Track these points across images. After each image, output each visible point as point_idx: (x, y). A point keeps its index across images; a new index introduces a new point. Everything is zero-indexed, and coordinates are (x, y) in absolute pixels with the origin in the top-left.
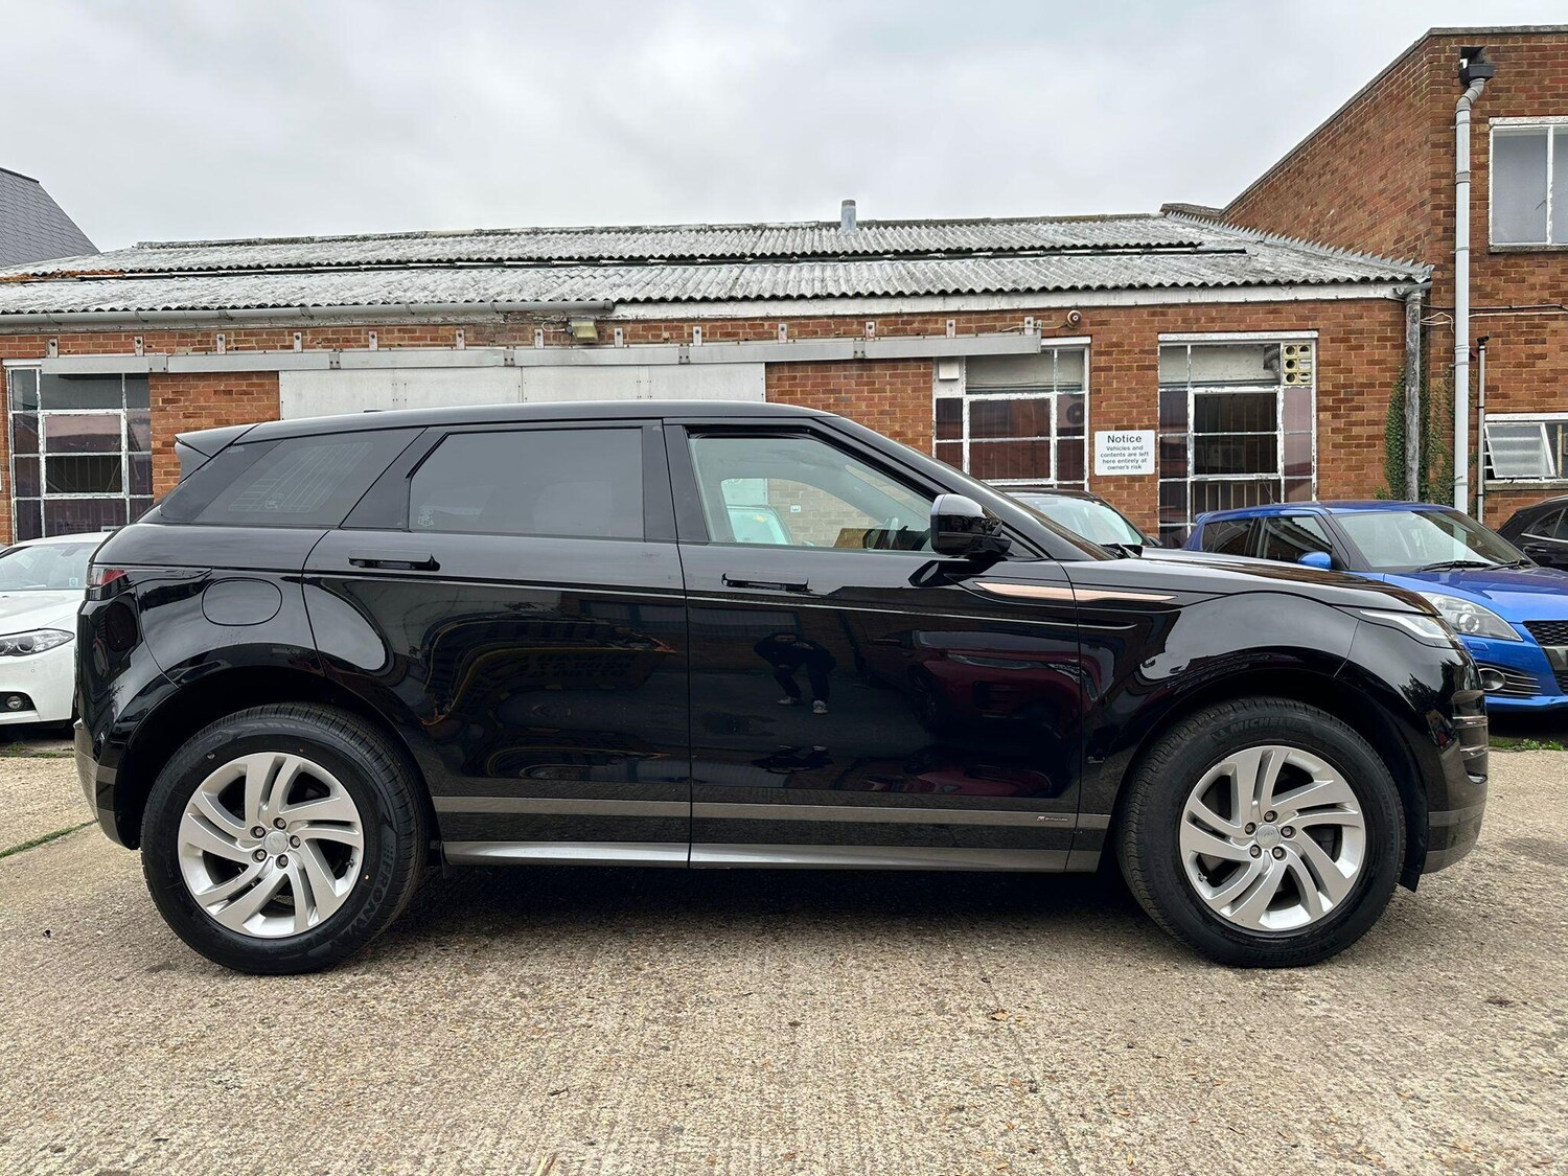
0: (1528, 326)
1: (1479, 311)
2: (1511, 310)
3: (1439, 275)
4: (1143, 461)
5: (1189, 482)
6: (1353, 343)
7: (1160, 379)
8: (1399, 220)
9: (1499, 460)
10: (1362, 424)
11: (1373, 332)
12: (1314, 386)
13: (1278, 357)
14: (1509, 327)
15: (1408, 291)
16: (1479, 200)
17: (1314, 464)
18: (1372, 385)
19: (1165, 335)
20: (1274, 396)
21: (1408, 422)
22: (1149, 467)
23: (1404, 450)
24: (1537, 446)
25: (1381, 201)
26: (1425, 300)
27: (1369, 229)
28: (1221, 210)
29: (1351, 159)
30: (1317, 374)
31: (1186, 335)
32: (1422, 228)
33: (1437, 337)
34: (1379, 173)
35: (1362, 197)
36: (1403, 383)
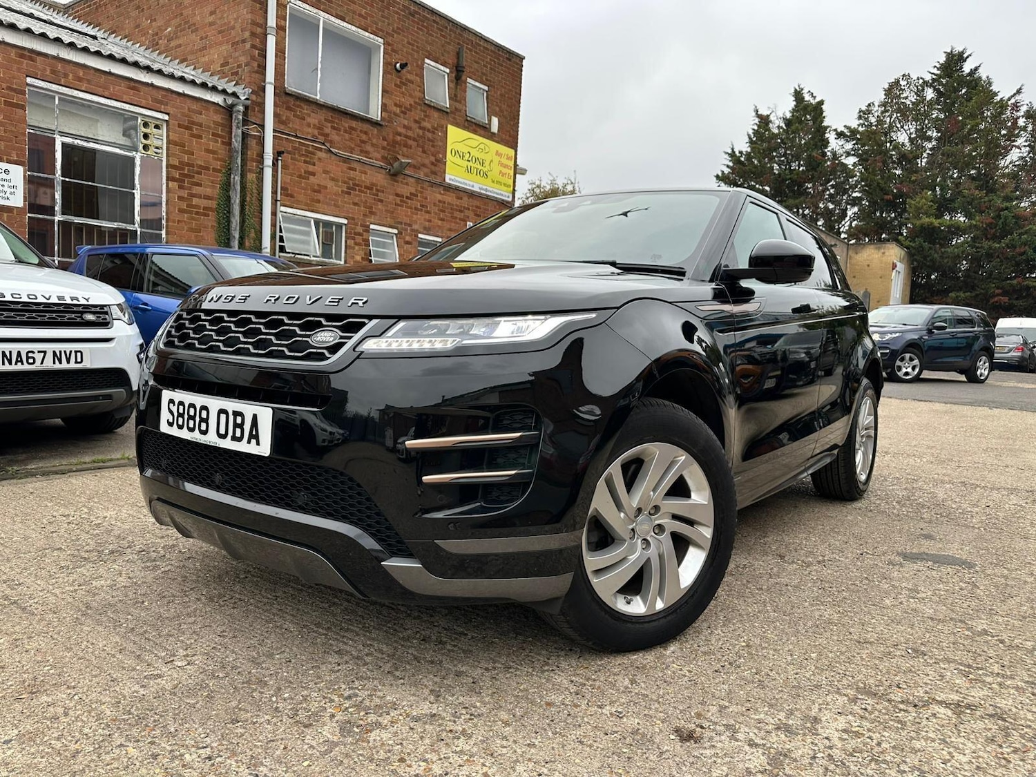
0: (306, 151)
1: (279, 132)
2: (296, 137)
3: (254, 97)
4: (11, 193)
5: (56, 221)
6: (195, 132)
7: (30, 122)
8: (225, 48)
9: (290, 240)
10: (200, 197)
11: (209, 127)
12: (164, 160)
13: (135, 128)
14: (295, 148)
15: (235, 103)
16: (280, 52)
17: (164, 222)
18: (207, 168)
19: (34, 80)
20: (133, 159)
21: (232, 201)
22: (18, 200)
23: (229, 222)
24: (308, 234)
25: (211, 31)
26: (245, 114)
27: (200, 50)
28: (64, 5)
30: (167, 149)
31: (54, 86)
32: (243, 59)
33: (252, 143)
34: (210, 8)
35: (194, 24)
36: (229, 172)
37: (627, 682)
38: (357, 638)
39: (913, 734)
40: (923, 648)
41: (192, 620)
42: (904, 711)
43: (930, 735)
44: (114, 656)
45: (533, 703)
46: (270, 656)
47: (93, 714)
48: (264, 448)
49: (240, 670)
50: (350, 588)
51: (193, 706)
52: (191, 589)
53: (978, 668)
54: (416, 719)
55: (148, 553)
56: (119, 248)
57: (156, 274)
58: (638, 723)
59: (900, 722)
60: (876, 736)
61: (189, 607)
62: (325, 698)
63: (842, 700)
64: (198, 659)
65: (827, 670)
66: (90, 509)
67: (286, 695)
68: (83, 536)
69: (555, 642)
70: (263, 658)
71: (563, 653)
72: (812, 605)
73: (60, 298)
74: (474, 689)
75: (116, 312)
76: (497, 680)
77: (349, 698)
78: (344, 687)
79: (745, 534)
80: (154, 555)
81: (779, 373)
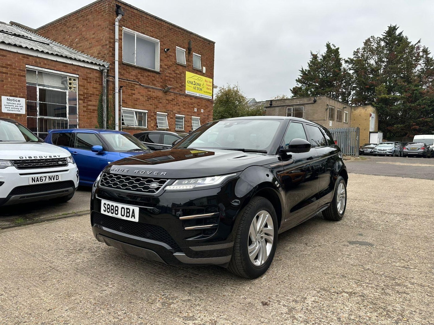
0: (131, 85)
1: (121, 79)
2: (127, 80)
3: (111, 66)
4: (21, 109)
5: (37, 118)
6: (89, 81)
7: (27, 81)
8: (99, 48)
9: (126, 120)
10: (91, 105)
11: (94, 79)
12: (77, 92)
13: (66, 81)
14: (127, 85)
15: (104, 69)
16: (120, 48)
17: (77, 116)
18: (94, 94)
19: (28, 66)
20: (65, 93)
21: (103, 107)
22: (23, 112)
23: (102, 114)
24: (133, 117)
25: (93, 41)
26: (107, 73)
27: (89, 48)
28: (35, 30)
29: (83, 26)
30: (79, 88)
31: (36, 67)
32: (106, 52)
33: (111, 84)
34: (93, 32)
35: (87, 38)
36: (102, 95)
37: (248, 288)
38: (164, 277)
39: (334, 302)
40: (346, 275)
41: (111, 272)
42: (333, 295)
43: (339, 302)
44: (90, 284)
45: (219, 295)
46: (138, 283)
47: (88, 302)
48: (136, 220)
49: (129, 288)
50: (164, 262)
51: (117, 299)
52: (109, 262)
53: (362, 281)
54: (184, 301)
55: (91, 249)
57: (79, 141)
58: (251, 301)
59: (331, 298)
60: (322, 303)
61: (109, 268)
62: (156, 295)
63: (315, 292)
64: (116, 285)
65: (312, 283)
66: (67, 234)
67: (144, 295)
68: (68, 244)
69: (227, 276)
70: (135, 284)
71: (229, 280)
72: (313, 261)
73: (50, 157)
74: (201, 292)
76: (208, 289)
77: (163, 295)
78: (161, 292)
79: (295, 236)
80: (93, 250)
81: (311, 173)
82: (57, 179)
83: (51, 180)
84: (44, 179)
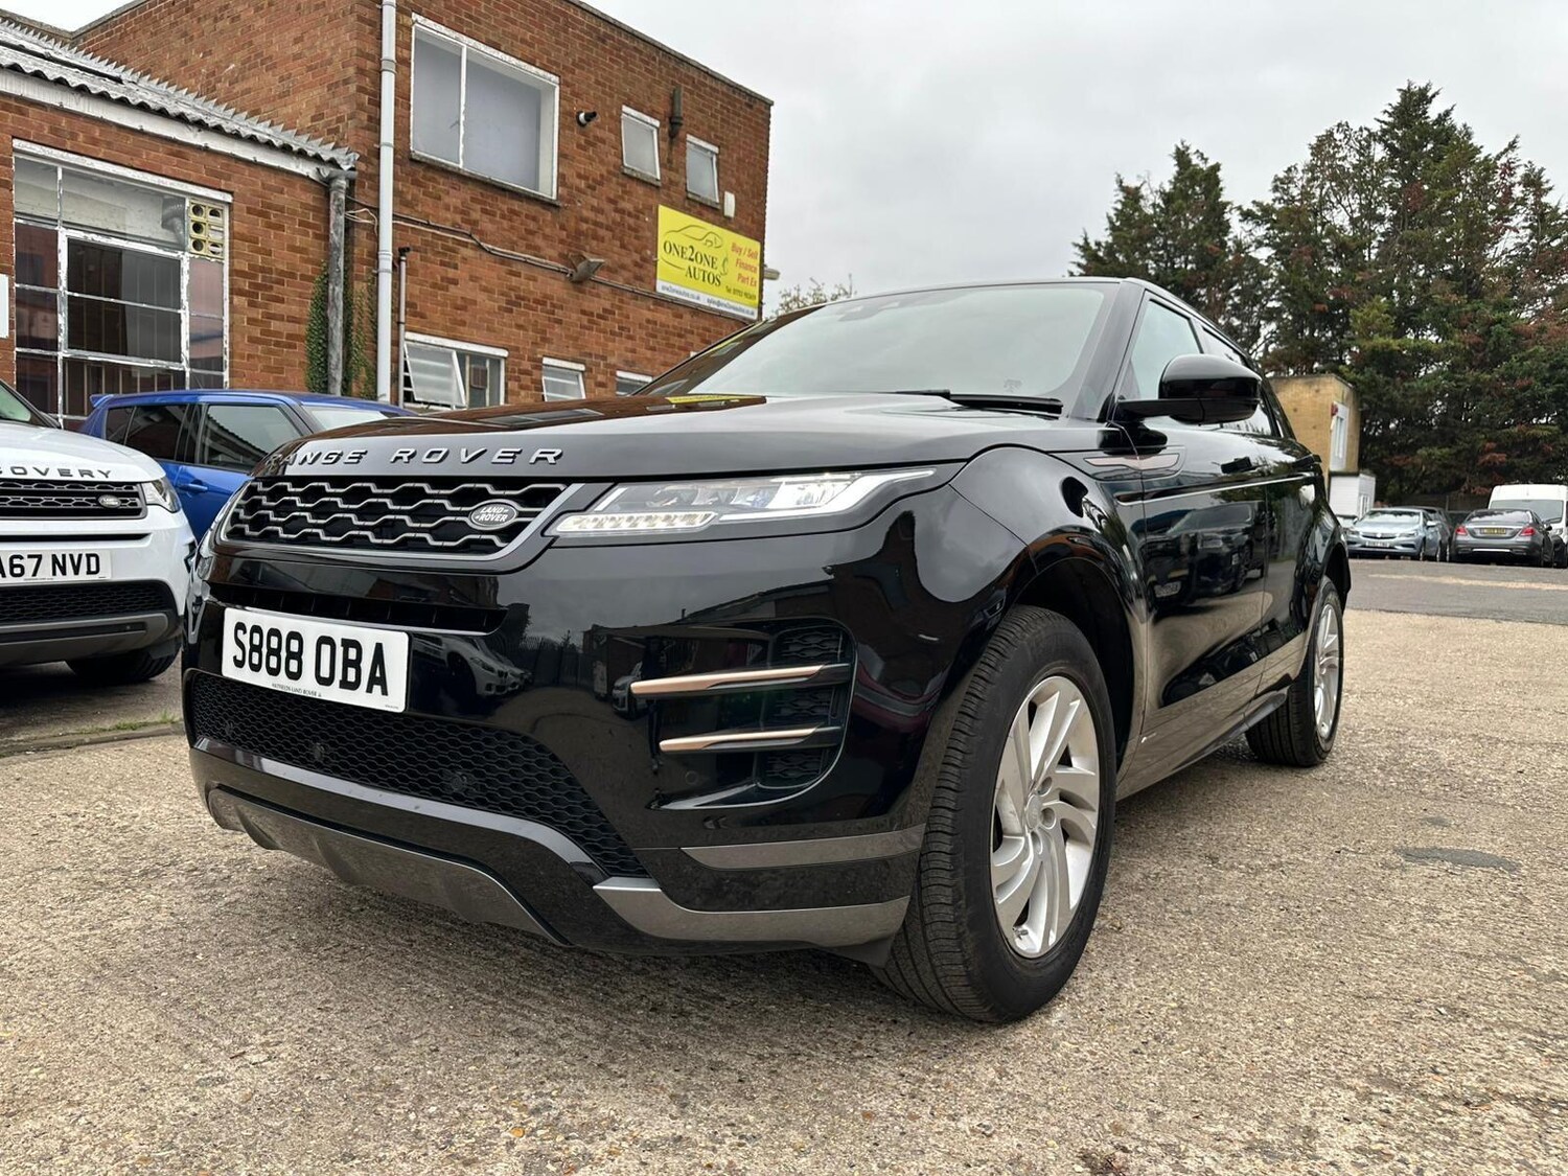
0: (443, 247)
1: (401, 218)
2: (428, 225)
3: (363, 167)
5: (60, 358)
6: (273, 219)
7: (18, 207)
8: (317, 93)
9: (421, 383)
10: (280, 318)
11: (294, 212)
12: (226, 262)
13: (181, 215)
14: (426, 243)
15: (333, 175)
16: (402, 97)
17: (226, 358)
18: (292, 275)
19: (25, 143)
20: (178, 262)
21: (331, 325)
22: (1, 327)
23: (326, 356)
24: (448, 373)
25: (296, 68)
26: (350, 191)
27: (280, 97)
28: (71, 33)
29: (257, 10)
30: (231, 247)
31: (55, 152)
32: (345, 109)
33: (361, 236)
34: (294, 33)
35: (270, 58)
36: (326, 279)
37: (992, 1074)
38: (544, 1009)
39: (1472, 1153)
40: (1462, 1005)
41: (274, 983)
42: (1450, 1112)
43: (1501, 1155)
44: (146, 1047)
45: (842, 1114)
46: (404, 1041)
47: (109, 1150)
48: (394, 699)
49: (354, 1067)
50: (539, 929)
51: (277, 1132)
52: (274, 931)
53: (1556, 1037)
54: (650, 1147)
55: (204, 872)
56: (157, 396)
57: (215, 437)
58: (1019, 1145)
59: (1446, 1132)
60: (1412, 1157)
61: (269, 960)
62: (496, 1112)
63: (1347, 1097)
64: (286, 1050)
65: (1314, 1046)
66: (111, 803)
67: (433, 1110)
68: (99, 847)
69: (869, 1008)
70: (392, 1046)
71: (882, 1028)
72: (1273, 937)
73: (63, 472)
74: (742, 1092)
75: (151, 493)
76: (778, 1075)
77: (536, 1111)
78: (527, 1092)
79: (1151, 824)
80: (212, 876)
82: (93, 569)
83: (64, 573)
84: (30, 565)
